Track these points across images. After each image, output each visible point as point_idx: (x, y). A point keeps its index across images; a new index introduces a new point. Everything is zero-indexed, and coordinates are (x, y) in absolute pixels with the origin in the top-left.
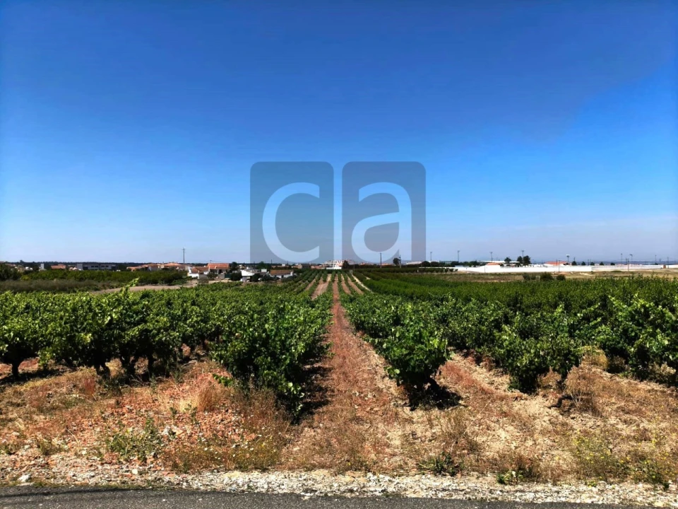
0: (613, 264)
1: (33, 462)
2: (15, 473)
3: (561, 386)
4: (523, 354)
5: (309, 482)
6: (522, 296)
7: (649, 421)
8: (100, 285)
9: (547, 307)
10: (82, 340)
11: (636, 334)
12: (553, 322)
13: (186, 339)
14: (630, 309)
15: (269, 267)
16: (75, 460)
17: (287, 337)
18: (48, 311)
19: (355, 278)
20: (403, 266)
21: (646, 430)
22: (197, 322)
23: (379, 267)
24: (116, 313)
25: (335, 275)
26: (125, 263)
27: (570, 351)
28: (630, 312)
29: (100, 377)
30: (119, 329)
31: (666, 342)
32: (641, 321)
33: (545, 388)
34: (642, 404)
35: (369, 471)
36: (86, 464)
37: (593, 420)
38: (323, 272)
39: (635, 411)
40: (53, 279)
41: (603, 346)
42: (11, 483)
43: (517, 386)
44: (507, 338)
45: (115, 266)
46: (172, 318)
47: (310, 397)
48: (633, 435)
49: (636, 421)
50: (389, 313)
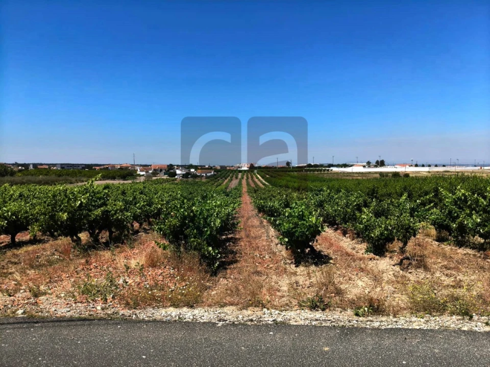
0: (444, 166)
1: (26, 302)
2: (14, 309)
3: (402, 251)
4: (376, 228)
5: (222, 314)
6: (378, 188)
7: (463, 275)
8: (74, 180)
9: (395, 196)
10: (60, 217)
11: (458, 215)
12: (399, 206)
13: (136, 218)
14: (454, 197)
15: (196, 167)
16: (56, 300)
17: (208, 216)
18: (36, 198)
19: (258, 176)
20: (293, 168)
21: (461, 281)
22: (143, 205)
23: (276, 168)
24: (84, 199)
25: (244, 174)
26: (92, 164)
27: (410, 226)
28: (454, 199)
29: (74, 244)
30: (88, 210)
31: (479, 220)
32: (461, 205)
33: (391, 252)
34: (459, 263)
35: (265, 307)
36: (64, 303)
37: (424, 274)
38: (235, 172)
39: (454, 268)
40: (39, 176)
41: (434, 223)
42: (11, 315)
43: (371, 251)
44: (366, 217)
45: (84, 166)
46: (126, 203)
47: (224, 257)
48: (451, 284)
49: (454, 275)
50: (281, 200)
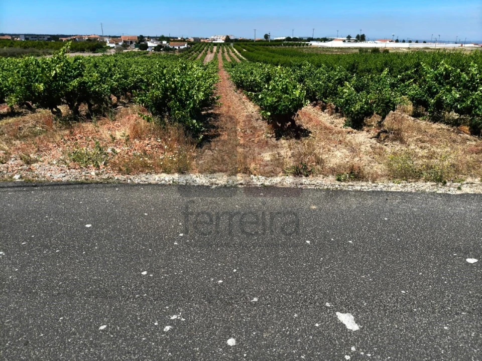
0: (425, 42)
1: (20, 168)
2: (10, 175)
3: (380, 125)
4: (357, 102)
5: (213, 179)
6: (358, 63)
7: (437, 147)
8: (41, 52)
9: (375, 71)
10: (37, 88)
11: (437, 90)
12: (379, 81)
13: (113, 91)
14: (436, 72)
15: (168, 39)
16: (49, 167)
17: (189, 89)
18: (6, 70)
19: (235, 50)
20: (272, 41)
21: (434, 153)
22: (119, 78)
23: (253, 41)
24: (59, 68)
25: (219, 48)
26: (57, 35)
27: (390, 101)
28: (436, 75)
29: (55, 116)
30: (63, 80)
31: (458, 96)
32: (442, 81)
33: (369, 126)
34: (433, 137)
35: (252, 174)
36: (58, 169)
37: (400, 146)
38: (210, 45)
39: (428, 141)
40: (3, 47)
41: (412, 99)
42: (8, 180)
43: (350, 125)
44: (347, 91)
45: (49, 37)
46: (101, 75)
47: (207, 131)
48: (425, 155)
49: (428, 147)
50: (263, 73)
